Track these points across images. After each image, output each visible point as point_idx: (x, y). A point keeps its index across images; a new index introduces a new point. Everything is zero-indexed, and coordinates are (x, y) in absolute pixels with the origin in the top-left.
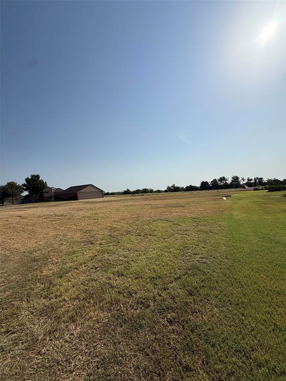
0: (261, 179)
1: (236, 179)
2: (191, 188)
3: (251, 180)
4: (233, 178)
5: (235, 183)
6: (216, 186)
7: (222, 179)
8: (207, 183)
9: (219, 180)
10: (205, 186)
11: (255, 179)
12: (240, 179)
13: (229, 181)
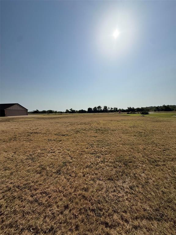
0: (117, 108)
1: (105, 107)
2: (82, 111)
3: (112, 109)
4: (104, 107)
5: (106, 110)
6: (96, 110)
7: (99, 107)
8: (91, 109)
9: (98, 108)
10: (90, 110)
11: (114, 108)
12: (108, 108)
13: (102, 109)
